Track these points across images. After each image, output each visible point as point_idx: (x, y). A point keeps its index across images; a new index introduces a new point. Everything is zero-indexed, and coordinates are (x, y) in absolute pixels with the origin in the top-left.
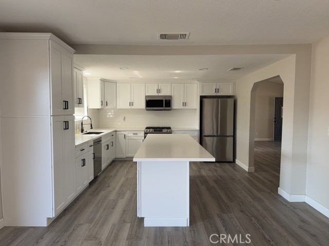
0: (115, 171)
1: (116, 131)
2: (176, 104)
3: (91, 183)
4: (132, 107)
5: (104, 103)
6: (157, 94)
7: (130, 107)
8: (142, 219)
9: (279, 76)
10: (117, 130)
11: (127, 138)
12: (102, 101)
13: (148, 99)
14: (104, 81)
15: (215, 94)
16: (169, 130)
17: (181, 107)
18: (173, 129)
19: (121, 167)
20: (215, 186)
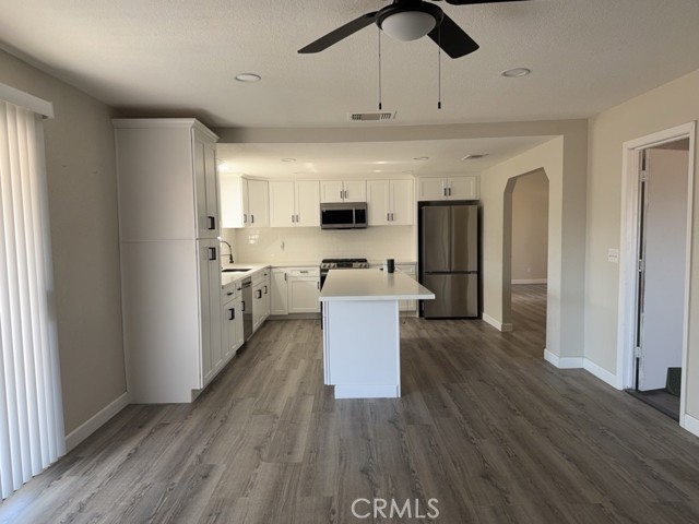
0: (273, 335)
1: (270, 268)
2: (375, 218)
3: (240, 352)
4: (298, 225)
5: (249, 218)
6: (341, 201)
7: (292, 225)
8: (331, 389)
9: (542, 169)
10: (273, 265)
11: (289, 280)
12: (245, 215)
13: (325, 209)
14: (247, 179)
15: (444, 199)
16: (364, 264)
17: (384, 222)
18: (369, 262)
19: (282, 329)
20: (444, 351)
